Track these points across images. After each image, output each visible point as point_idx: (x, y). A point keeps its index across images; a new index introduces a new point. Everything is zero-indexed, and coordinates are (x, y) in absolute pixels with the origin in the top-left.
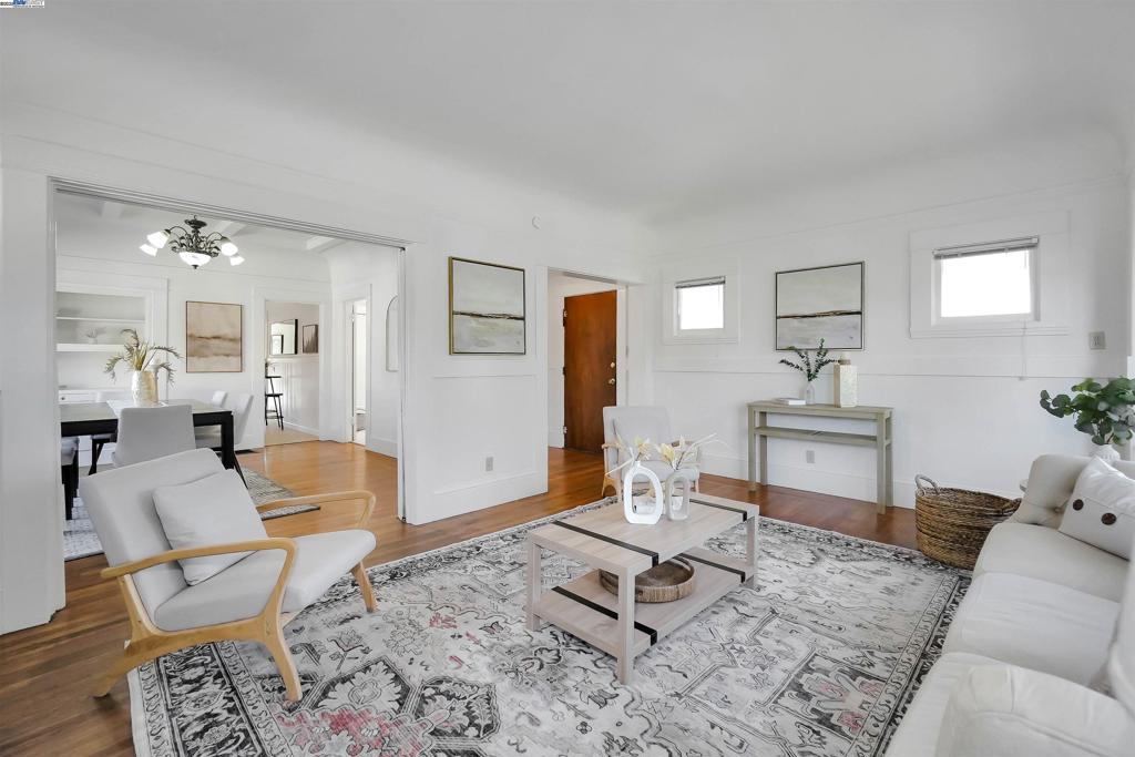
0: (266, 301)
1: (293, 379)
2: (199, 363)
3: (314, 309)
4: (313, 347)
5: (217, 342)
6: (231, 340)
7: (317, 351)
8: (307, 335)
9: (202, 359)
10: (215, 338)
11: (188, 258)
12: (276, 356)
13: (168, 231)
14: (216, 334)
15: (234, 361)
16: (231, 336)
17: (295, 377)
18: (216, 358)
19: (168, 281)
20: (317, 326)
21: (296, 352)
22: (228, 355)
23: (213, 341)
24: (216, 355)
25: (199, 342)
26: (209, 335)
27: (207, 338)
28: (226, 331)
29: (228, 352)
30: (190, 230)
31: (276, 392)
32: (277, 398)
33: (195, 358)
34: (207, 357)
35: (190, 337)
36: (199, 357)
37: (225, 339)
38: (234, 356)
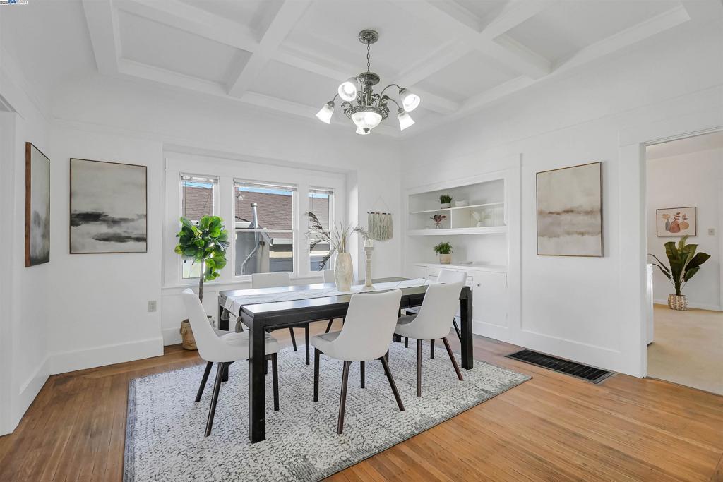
2: (550, 244)
5: (568, 217)
6: (587, 213)
9: (553, 239)
10: (567, 212)
14: (569, 207)
15: (592, 240)
16: (587, 208)
18: (568, 238)
22: (583, 234)
23: (565, 216)
24: (569, 233)
25: (549, 220)
26: (558, 208)
27: (558, 214)
28: (583, 201)
29: (582, 230)
33: (546, 238)
34: (558, 236)
35: (540, 213)
36: (550, 237)
37: (579, 213)
38: (592, 234)
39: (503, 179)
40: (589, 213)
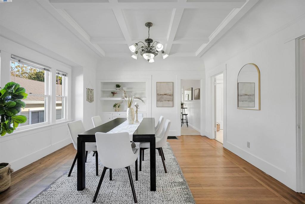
0: (181, 80)
1: (191, 109)
2: (160, 103)
3: (198, 81)
4: (198, 97)
7: (199, 99)
8: (196, 93)
9: (161, 102)
11: (145, 56)
12: (186, 101)
13: (137, 44)
14: (165, 93)
15: (171, 103)
16: (170, 94)
17: (192, 108)
19: (152, 76)
20: (199, 89)
21: (192, 100)
23: (164, 96)
24: (165, 101)
25: (160, 96)
26: (163, 94)
28: (168, 92)
29: (169, 100)
30: (146, 44)
31: (186, 113)
32: (186, 116)
33: (159, 102)
34: (163, 101)
35: (158, 94)
36: (160, 102)
37: (168, 95)
38: (171, 101)
39: (145, 82)
40: (170, 95)
